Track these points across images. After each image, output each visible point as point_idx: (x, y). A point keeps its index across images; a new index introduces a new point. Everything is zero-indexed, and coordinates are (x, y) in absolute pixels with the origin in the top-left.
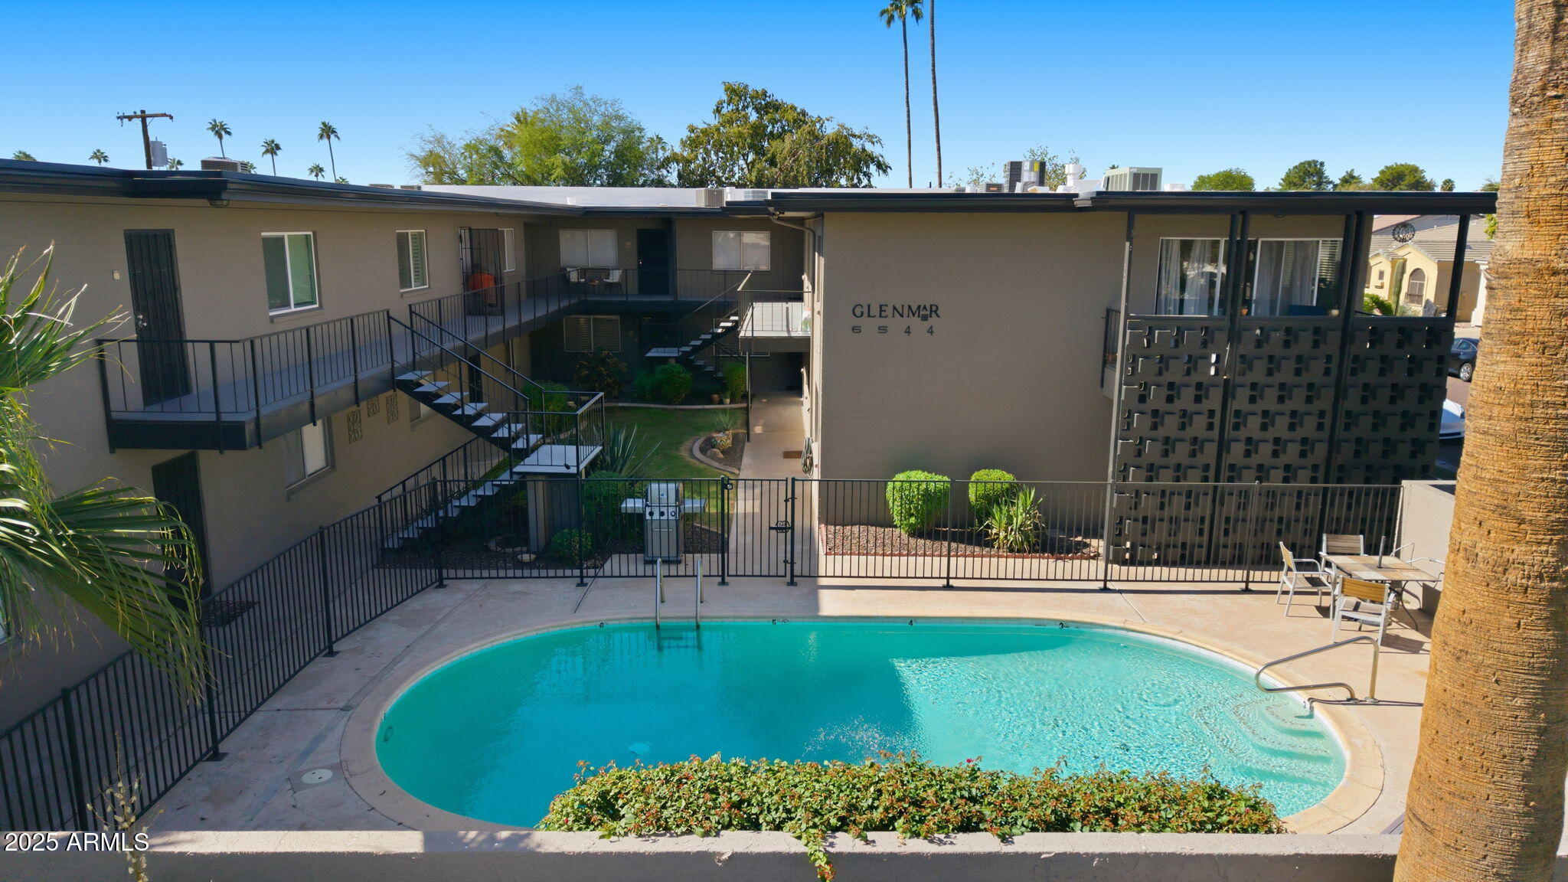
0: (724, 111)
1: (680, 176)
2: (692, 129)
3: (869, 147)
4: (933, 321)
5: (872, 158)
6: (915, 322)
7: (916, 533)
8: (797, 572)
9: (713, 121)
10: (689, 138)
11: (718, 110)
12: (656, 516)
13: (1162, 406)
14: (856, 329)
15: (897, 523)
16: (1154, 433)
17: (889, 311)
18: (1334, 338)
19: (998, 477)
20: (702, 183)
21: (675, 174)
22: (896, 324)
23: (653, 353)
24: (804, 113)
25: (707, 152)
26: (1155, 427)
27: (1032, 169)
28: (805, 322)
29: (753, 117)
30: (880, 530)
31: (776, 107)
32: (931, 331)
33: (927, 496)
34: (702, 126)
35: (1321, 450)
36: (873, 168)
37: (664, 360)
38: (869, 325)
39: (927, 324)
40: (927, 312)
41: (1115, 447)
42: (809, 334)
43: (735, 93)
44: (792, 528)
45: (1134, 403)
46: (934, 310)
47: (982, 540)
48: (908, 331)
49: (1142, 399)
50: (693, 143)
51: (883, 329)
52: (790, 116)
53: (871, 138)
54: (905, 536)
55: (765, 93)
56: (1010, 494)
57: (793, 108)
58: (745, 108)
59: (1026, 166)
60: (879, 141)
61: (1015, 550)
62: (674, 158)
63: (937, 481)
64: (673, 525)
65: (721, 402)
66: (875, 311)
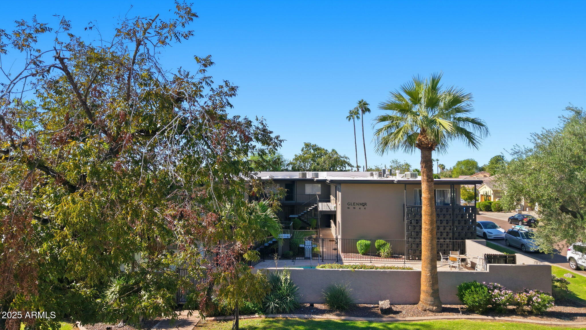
0: (304, 150)
1: (292, 168)
2: (296, 156)
3: (345, 160)
4: (365, 206)
5: (346, 162)
6: (361, 207)
7: (364, 254)
8: (338, 259)
9: (301, 153)
10: (295, 158)
11: (302, 150)
12: (307, 248)
13: (415, 225)
14: (348, 208)
15: (359, 252)
16: (414, 231)
17: (356, 204)
18: (451, 210)
19: (382, 242)
20: (298, 170)
21: (291, 167)
22: (357, 207)
23: (291, 216)
24: (327, 150)
25: (300, 162)
26: (414, 229)
27: (388, 171)
28: (334, 207)
29: (312, 151)
30: (356, 254)
31: (319, 149)
32: (365, 208)
33: (366, 245)
34: (299, 155)
35: (451, 235)
36: (347, 165)
37: (294, 218)
38: (351, 207)
39: (364, 207)
40: (364, 204)
41: (406, 233)
42: (336, 210)
43: (307, 145)
44: (337, 249)
45: (409, 224)
46: (366, 204)
47: (379, 256)
48: (360, 209)
49: (411, 223)
50: (296, 159)
51: (354, 208)
52: (323, 152)
53: (346, 158)
54: (361, 255)
55: (315, 145)
56: (384, 245)
57: (324, 149)
58: (310, 149)
59: (387, 170)
60: (349, 159)
61: (387, 257)
62: (291, 163)
63: (368, 242)
64: (311, 250)
65: (309, 229)
66: (352, 204)
